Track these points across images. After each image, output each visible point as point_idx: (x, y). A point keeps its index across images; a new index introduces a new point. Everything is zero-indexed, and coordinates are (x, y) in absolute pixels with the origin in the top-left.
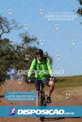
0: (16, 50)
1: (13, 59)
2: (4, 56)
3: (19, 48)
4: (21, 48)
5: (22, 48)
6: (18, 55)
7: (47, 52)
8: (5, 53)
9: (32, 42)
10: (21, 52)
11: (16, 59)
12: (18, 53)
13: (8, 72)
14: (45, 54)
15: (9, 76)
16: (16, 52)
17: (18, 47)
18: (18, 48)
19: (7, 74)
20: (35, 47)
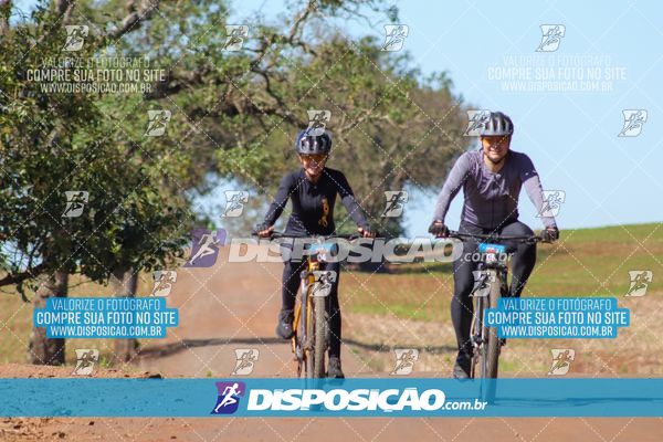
0: (257, 56)
1: (233, 111)
2: (176, 90)
3: (273, 41)
4: (285, 41)
5: (290, 41)
6: (268, 90)
7: (443, 75)
8: (182, 73)
9: (353, 7)
10: (283, 68)
11: (252, 110)
12: (264, 74)
13: (202, 194)
14: (436, 86)
15: (207, 221)
16: (254, 66)
17: (268, 38)
18: (265, 45)
19: (195, 209)
20: (370, 39)
